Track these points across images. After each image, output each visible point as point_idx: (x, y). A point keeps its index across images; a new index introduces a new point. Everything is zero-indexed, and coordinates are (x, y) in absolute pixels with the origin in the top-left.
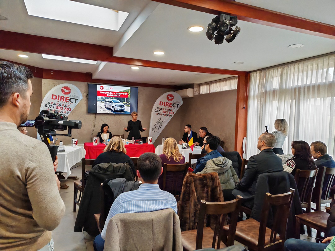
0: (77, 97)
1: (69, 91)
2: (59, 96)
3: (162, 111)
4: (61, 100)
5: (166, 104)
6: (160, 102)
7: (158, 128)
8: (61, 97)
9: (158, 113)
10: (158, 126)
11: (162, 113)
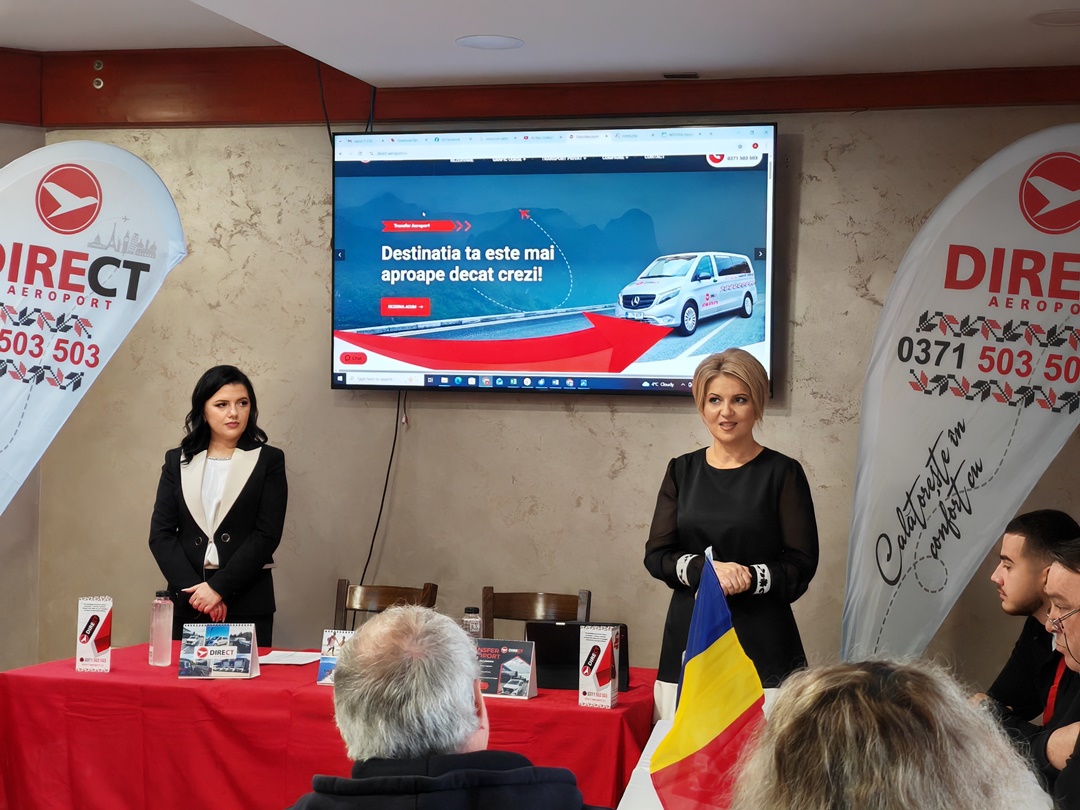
0: (141, 251)
1: (89, 201)
2: (17, 248)
3: (974, 345)
4: (29, 280)
5: (1017, 273)
6: (955, 252)
7: (936, 545)
8: (35, 251)
9: (931, 370)
10: (936, 521)
11: (971, 372)
